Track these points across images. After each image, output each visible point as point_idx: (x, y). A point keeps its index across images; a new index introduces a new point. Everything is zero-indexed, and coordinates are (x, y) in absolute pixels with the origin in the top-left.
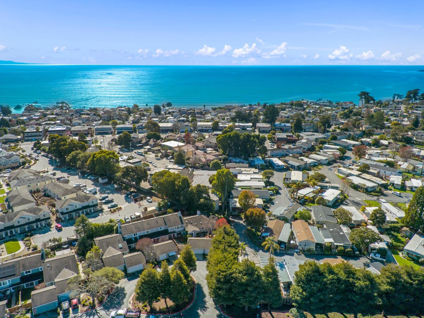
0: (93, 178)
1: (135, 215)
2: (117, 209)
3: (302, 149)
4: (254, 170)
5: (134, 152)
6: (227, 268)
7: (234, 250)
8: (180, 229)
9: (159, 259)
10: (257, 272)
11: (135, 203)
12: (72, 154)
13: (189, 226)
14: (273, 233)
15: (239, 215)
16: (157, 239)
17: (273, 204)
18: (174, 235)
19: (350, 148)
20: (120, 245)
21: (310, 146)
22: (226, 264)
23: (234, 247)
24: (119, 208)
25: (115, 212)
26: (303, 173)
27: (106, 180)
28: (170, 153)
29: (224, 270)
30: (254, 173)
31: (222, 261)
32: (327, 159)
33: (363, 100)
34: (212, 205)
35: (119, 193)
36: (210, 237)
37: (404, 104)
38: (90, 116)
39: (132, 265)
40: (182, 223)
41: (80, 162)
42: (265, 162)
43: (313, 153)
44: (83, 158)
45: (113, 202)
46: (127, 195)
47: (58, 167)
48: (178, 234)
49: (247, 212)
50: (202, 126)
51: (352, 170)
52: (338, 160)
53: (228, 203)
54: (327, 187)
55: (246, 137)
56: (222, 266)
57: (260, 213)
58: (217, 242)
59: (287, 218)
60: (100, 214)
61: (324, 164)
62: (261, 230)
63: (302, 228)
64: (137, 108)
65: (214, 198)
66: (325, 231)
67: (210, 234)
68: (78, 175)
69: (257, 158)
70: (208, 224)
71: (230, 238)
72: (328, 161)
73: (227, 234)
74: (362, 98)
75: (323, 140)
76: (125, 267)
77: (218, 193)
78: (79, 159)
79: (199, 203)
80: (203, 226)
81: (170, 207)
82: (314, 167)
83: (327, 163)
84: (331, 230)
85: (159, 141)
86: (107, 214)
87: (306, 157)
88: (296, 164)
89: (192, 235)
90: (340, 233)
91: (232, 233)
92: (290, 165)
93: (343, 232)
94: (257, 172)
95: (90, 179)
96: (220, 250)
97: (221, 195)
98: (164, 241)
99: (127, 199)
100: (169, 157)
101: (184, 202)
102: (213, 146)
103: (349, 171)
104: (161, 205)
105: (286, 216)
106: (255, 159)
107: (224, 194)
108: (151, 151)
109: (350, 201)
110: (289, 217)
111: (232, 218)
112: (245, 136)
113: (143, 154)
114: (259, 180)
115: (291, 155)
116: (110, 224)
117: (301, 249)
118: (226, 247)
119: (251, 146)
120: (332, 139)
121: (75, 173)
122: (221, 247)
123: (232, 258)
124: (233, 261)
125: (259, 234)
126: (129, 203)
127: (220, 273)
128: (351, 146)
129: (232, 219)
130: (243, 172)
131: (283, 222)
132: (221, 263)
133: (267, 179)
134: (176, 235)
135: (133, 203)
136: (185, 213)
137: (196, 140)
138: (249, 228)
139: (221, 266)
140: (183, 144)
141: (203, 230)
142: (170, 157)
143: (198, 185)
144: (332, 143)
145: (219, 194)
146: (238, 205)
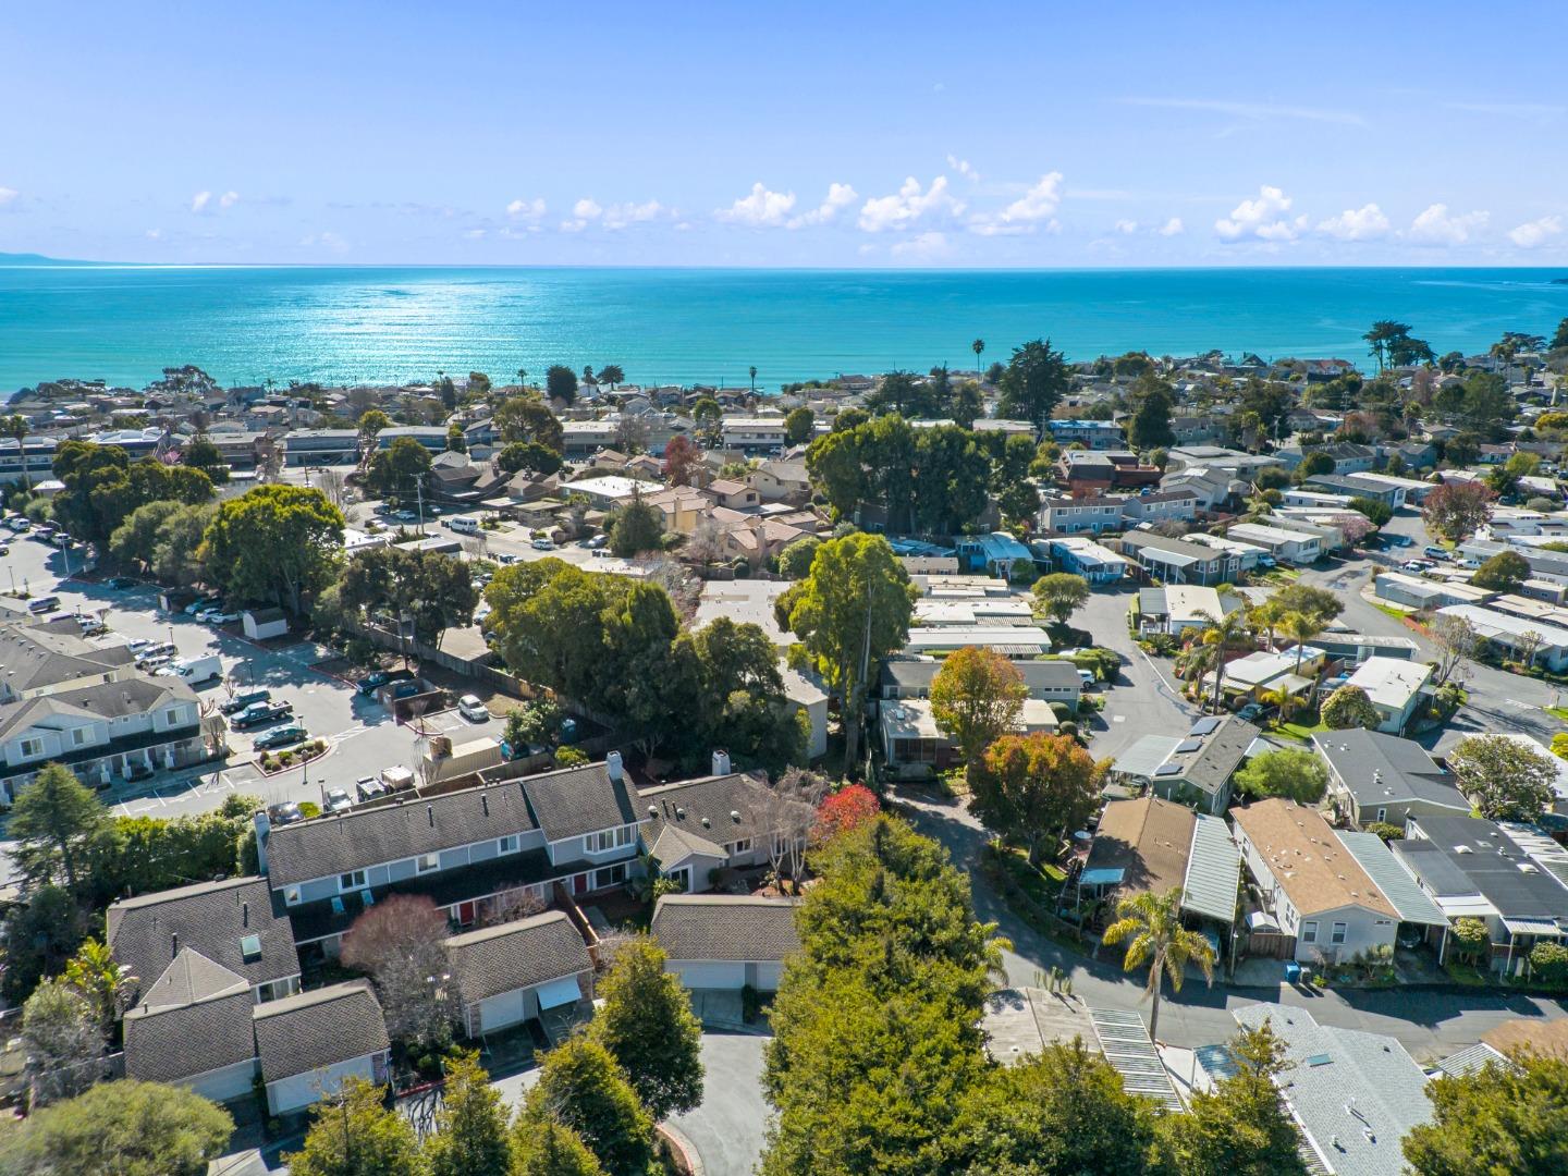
0: (219, 618)
1: (384, 778)
2: (298, 752)
3: (1192, 501)
4: (983, 582)
5: (439, 523)
6: (918, 1112)
7: (950, 977)
8: (616, 849)
9: (478, 1023)
10: (1154, 1148)
11: (400, 723)
12: (138, 516)
13: (667, 829)
14: (1145, 871)
15: (936, 780)
16: (481, 905)
17: (1102, 726)
18: (580, 882)
19: (1397, 503)
20: (251, 943)
21: (1224, 496)
22: (909, 1080)
23: (949, 953)
24: (310, 749)
25: (288, 764)
26: (1221, 594)
27: (280, 627)
28: (596, 521)
29: (898, 1129)
30: (990, 594)
31: (880, 1055)
32: (1312, 544)
33: (1386, 354)
34: (792, 724)
35: (327, 682)
36: (783, 891)
37: (1550, 370)
38: (284, 410)
39: (299, 1063)
40: (629, 816)
41: (167, 548)
42: (1035, 551)
43: (1241, 518)
44: (184, 531)
45: (290, 719)
46: (368, 687)
47: (81, 579)
48: (602, 877)
49: (990, 756)
50: (741, 430)
51: (1445, 581)
52: (1359, 546)
53: (874, 721)
54: (1354, 648)
55: (944, 443)
56: (883, 1100)
57: (1063, 757)
58: (834, 921)
59: (1199, 790)
60: (206, 778)
61: (1300, 565)
62: (1068, 854)
63: (1303, 840)
64: (482, 383)
65: (803, 692)
66: (1426, 854)
67: (785, 874)
68: (158, 606)
69: (995, 539)
70: (773, 816)
71: (917, 892)
72: (1316, 550)
73: (902, 866)
74: (1379, 348)
75: (1275, 474)
76: (258, 1078)
77: (823, 663)
78: (165, 536)
79: (725, 713)
80: (748, 831)
81: (571, 740)
82: (1260, 575)
83: (1313, 558)
84: (1460, 849)
85: (556, 477)
86: (242, 778)
87: (1215, 533)
88: (1180, 559)
89: (680, 881)
90: (1513, 866)
91: (929, 864)
92: (1149, 563)
93: (1529, 860)
94: (1004, 589)
95: (207, 623)
96: (863, 970)
97: (841, 673)
98: (517, 915)
99: (364, 707)
100: (591, 537)
101: (644, 713)
102: (792, 496)
103: (1434, 588)
104: (523, 728)
105: (1196, 781)
106: (985, 542)
107: (857, 665)
108: (515, 519)
109: (1480, 711)
110: (1213, 784)
111: (898, 793)
112: (939, 437)
113: (480, 530)
114: (1017, 621)
115: (1145, 525)
116: (227, 823)
117: (1318, 957)
118: (901, 955)
119: (965, 481)
120: (1311, 471)
121: (148, 600)
122: (869, 951)
123: (947, 1033)
124: (957, 1060)
125: (1059, 874)
126: (367, 723)
127: (866, 1153)
128: (1400, 498)
129: (900, 800)
130: (934, 592)
131: (1184, 811)
132: (876, 1074)
133: (1055, 619)
134: (592, 884)
135: (389, 725)
136: (653, 766)
137: (718, 475)
138: (996, 841)
139: (873, 1094)
140: (660, 487)
141: (744, 852)
142: (599, 537)
143: (719, 621)
144: (1317, 487)
145: (830, 671)
146: (928, 728)
